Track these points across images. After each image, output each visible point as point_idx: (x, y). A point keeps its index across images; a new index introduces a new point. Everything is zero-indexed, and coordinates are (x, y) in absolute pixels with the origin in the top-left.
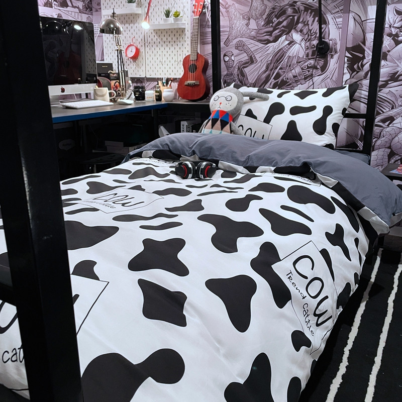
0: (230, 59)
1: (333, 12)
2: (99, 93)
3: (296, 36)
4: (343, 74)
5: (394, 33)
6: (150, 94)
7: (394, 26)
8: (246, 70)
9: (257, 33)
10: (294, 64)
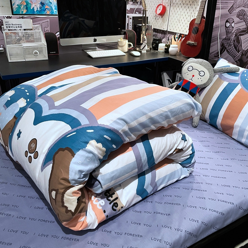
0: (231, 25)
2: (120, 44)
6: (162, 46)
8: (242, 38)
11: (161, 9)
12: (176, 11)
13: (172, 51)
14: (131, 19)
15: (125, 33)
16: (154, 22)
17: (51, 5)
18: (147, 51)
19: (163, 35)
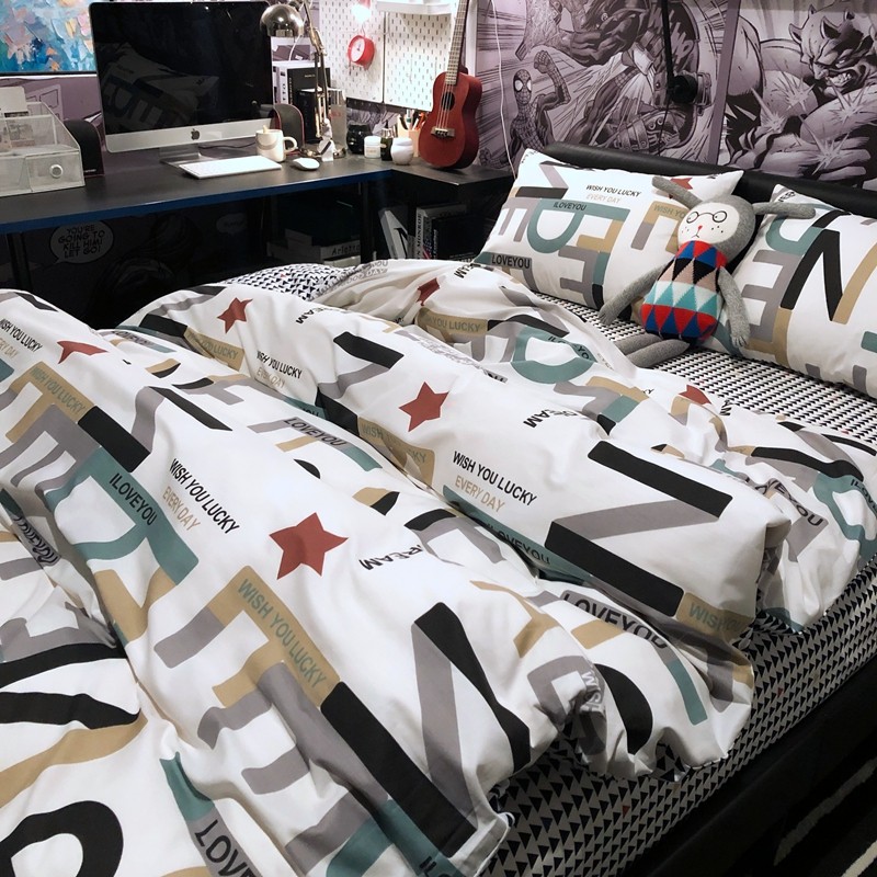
1: (709, 14)
2: (263, 143)
3: (641, 58)
4: (719, 151)
5: (817, 77)
6: (372, 143)
7: (820, 60)
9: (573, 40)
10: (632, 117)
11: (362, 49)
12: (400, 53)
13: (398, 153)
14: (283, 74)
15: (272, 114)
16: (347, 83)
17: (62, 46)
18: (336, 157)
19: (374, 115)
